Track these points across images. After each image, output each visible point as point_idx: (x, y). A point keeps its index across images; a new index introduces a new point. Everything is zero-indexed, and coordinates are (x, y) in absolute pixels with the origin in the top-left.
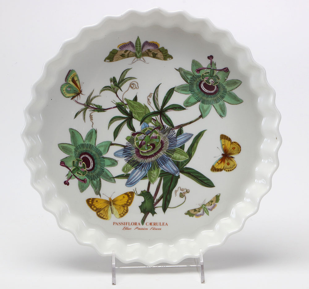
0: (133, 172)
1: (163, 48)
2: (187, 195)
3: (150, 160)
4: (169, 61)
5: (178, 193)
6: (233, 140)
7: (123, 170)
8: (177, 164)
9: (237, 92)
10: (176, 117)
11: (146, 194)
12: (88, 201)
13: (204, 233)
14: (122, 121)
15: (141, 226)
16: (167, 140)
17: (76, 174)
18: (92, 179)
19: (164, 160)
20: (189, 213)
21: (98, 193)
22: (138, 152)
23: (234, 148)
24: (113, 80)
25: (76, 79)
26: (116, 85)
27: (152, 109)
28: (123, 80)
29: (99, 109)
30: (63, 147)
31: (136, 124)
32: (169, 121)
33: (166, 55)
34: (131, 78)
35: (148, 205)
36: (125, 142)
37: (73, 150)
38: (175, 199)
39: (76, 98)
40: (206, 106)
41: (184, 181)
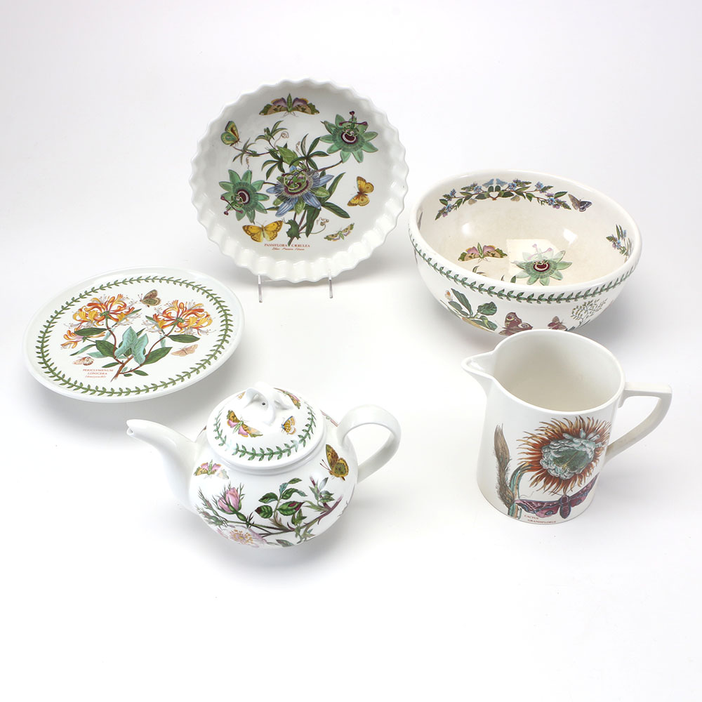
0: (282, 205)
1: (311, 104)
2: (326, 224)
3: (296, 196)
5: (319, 223)
7: (274, 203)
8: (319, 199)
10: (320, 162)
11: (292, 223)
12: (244, 227)
14: (275, 164)
15: (288, 247)
16: (312, 180)
17: (234, 206)
18: (247, 210)
20: (327, 238)
22: (286, 189)
23: (368, 188)
24: (267, 130)
25: (234, 129)
26: (269, 135)
27: (300, 154)
28: (275, 131)
29: (254, 154)
30: (223, 185)
31: (286, 167)
32: (314, 165)
33: (313, 110)
34: (282, 129)
35: (294, 231)
36: (276, 181)
38: (316, 226)
39: (234, 145)
40: (346, 153)
41: (325, 213)
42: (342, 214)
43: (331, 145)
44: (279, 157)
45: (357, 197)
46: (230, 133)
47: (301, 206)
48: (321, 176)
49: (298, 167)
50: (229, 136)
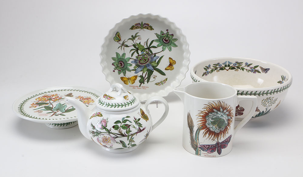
0: (137, 69)
1: (151, 26)
2: (156, 78)
3: (144, 65)
4: (152, 31)
5: (153, 77)
6: (173, 60)
7: (134, 68)
8: (153, 67)
9: (176, 43)
10: (154, 50)
11: (141, 77)
12: (121, 78)
13: (161, 91)
14: (135, 50)
15: (139, 88)
16: (150, 58)
17: (117, 68)
18: (123, 70)
19: (148, 65)
20: (156, 84)
21: (125, 75)
22: (139, 62)
23: (173, 62)
24: (132, 36)
25: (119, 35)
26: (133, 38)
27: (145, 47)
28: (136, 36)
29: (127, 46)
30: (113, 59)
31: (140, 52)
32: (151, 52)
33: (152, 29)
34: (139, 36)
35: (142, 80)
36: (135, 58)
37: (117, 60)
38: (152, 79)
39: (119, 42)
40: (164, 47)
41: (155, 73)
42: (163, 74)
43: (158, 43)
44: (137, 48)
45: (169, 66)
46: (117, 37)
47: (145, 69)
48: (154, 57)
49: (145, 52)
50: (117, 38)
